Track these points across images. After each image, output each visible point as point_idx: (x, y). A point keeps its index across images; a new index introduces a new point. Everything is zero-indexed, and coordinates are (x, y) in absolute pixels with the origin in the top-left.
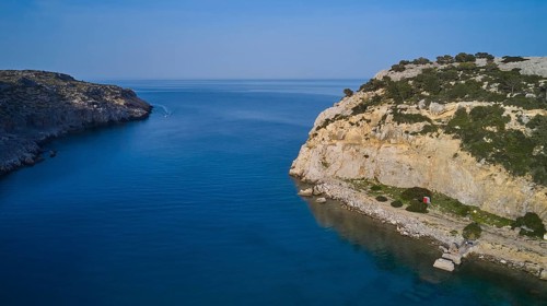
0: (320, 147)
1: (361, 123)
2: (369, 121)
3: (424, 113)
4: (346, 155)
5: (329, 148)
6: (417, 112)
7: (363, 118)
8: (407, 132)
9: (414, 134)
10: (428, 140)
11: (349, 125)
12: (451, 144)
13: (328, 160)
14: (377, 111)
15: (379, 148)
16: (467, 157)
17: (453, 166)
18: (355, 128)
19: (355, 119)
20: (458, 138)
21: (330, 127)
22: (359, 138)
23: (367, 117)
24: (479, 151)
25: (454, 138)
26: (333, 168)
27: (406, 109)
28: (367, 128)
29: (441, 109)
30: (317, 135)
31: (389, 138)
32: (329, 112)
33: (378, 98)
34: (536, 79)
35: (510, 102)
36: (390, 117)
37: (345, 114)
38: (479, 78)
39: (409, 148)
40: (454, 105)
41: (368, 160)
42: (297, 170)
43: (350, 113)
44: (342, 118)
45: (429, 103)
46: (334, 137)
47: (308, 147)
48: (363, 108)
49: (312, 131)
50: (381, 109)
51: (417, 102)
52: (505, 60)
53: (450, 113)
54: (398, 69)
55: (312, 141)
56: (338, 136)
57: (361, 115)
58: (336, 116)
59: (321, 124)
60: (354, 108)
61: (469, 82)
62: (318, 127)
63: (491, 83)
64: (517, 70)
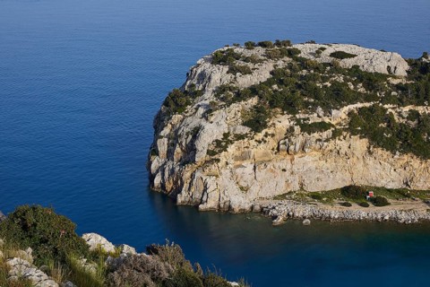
0: (226, 172)
1: (267, 139)
2: (273, 135)
3: (327, 120)
4: (261, 173)
5: (239, 171)
6: (320, 120)
7: (266, 135)
8: (320, 140)
9: (327, 140)
10: (342, 144)
11: (255, 144)
12: (360, 144)
13: (243, 184)
14: (279, 125)
15: (292, 160)
16: (379, 151)
17: (370, 161)
18: (262, 145)
19: (260, 136)
20: (364, 137)
21: (232, 149)
22: (266, 154)
23: (270, 131)
24: (391, 147)
25: (361, 138)
26: (255, 189)
27: (308, 119)
28: (272, 143)
29: (340, 115)
30: (218, 160)
31: (303, 148)
32: (212, 132)
33: (257, 109)
34: (383, 77)
35: (384, 101)
36: (297, 129)
37: (238, 132)
38: (341, 79)
39: (324, 155)
40: (346, 109)
41: (287, 173)
42: (211, 203)
43: (246, 130)
44: (240, 137)
45: (328, 112)
46: (236, 158)
47: (210, 176)
48: (256, 122)
49: (201, 156)
50: (282, 122)
51: (313, 111)
52: (332, 55)
53: (344, 116)
54: (246, 71)
55: (214, 168)
56: (243, 157)
57: (264, 131)
58: (226, 135)
59: (212, 147)
60: (244, 124)
61: (334, 83)
62: (208, 152)
63: (355, 83)
64: (356, 67)
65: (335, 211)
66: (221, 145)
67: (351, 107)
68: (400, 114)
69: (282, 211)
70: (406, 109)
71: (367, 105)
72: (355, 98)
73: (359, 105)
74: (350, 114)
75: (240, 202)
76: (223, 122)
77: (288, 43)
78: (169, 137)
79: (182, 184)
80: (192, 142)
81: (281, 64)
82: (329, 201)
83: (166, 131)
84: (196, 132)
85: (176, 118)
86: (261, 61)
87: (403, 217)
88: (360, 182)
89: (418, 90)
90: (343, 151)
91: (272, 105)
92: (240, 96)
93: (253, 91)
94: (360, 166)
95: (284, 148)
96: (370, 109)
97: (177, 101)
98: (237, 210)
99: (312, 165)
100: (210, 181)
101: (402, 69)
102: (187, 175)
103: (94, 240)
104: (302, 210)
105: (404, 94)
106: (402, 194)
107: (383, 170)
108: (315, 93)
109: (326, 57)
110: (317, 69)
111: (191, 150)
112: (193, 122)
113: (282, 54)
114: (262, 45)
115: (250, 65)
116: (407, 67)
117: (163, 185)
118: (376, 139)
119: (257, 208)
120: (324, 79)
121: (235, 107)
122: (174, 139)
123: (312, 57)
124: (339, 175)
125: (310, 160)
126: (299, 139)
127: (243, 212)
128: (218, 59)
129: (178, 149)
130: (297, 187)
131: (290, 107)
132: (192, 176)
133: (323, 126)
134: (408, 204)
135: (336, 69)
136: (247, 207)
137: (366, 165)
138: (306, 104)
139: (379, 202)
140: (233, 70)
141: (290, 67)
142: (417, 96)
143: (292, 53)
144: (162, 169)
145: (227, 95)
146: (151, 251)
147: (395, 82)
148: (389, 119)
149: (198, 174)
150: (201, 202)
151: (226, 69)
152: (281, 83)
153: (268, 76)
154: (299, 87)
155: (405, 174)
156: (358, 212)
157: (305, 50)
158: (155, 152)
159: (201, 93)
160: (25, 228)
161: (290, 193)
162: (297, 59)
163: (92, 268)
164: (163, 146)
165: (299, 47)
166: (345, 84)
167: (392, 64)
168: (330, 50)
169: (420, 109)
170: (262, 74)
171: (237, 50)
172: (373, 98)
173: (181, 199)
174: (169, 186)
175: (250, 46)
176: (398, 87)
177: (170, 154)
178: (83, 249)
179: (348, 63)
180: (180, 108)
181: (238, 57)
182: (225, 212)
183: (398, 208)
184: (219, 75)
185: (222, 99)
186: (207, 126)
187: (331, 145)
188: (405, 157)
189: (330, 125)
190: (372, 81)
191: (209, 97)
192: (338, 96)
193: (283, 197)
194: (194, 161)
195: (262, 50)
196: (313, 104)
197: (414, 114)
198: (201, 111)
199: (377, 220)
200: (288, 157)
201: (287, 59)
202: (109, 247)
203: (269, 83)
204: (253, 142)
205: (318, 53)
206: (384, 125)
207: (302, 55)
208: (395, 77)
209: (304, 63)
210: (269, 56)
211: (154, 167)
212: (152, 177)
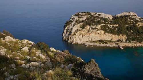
0: (77, 37)
2: (86, 30)
3: (96, 27)
4: (84, 37)
5: (80, 36)
7: (85, 30)
9: (96, 31)
10: (99, 32)
12: (103, 32)
13: (80, 39)
14: (87, 28)
16: (106, 33)
17: (105, 35)
19: (84, 30)
21: (78, 32)
22: (85, 33)
23: (86, 29)
24: (108, 32)
26: (82, 40)
27: (93, 27)
28: (86, 31)
29: (99, 26)
30: (76, 34)
31: (92, 32)
32: (75, 29)
33: (83, 25)
34: (108, 19)
35: (107, 24)
36: (91, 29)
37: (79, 29)
38: (99, 19)
39: (96, 34)
40: (100, 25)
41: (89, 37)
42: (74, 43)
43: (81, 29)
44: (80, 30)
45: (97, 25)
46: (79, 34)
47: (74, 37)
48: (83, 27)
49: (72, 34)
50: (88, 27)
51: (94, 25)
52: (98, 15)
53: (100, 27)
54: (81, 18)
55: (75, 36)
56: (80, 34)
57: (84, 29)
58: (77, 30)
59: (74, 32)
60: (81, 28)
61: (98, 20)
62: (74, 33)
63: (102, 20)
64: (102, 17)
65: (97, 44)
66: (76, 31)
67: (101, 25)
68: (110, 26)
69: (88, 44)
70: (112, 25)
71: (104, 24)
72: (102, 23)
73: (103, 24)
74: (101, 26)
75: (80, 42)
76: (77, 27)
77: (90, 12)
78: (66, 30)
79: (69, 39)
80: (71, 31)
81: (88, 16)
82: (97, 43)
83: (66, 29)
84: (72, 29)
85: (68, 26)
86: (84, 16)
87: (110, 46)
88: (102, 39)
89: (114, 22)
90: (99, 33)
91: (86, 24)
92: (80, 22)
93: (83, 21)
94: (103, 36)
95: (88, 32)
96: (105, 25)
97: (68, 23)
98: (79, 44)
99: (93, 36)
100: (74, 38)
101: (111, 18)
102: (70, 37)
103: (52, 49)
104: (91, 44)
105: (111, 22)
106: (110, 41)
107: (107, 37)
108: (94, 22)
109: (97, 15)
110: (95, 17)
111: (71, 32)
112: (71, 27)
113: (88, 14)
114: (84, 13)
115: (82, 16)
116: (112, 17)
117: (65, 39)
118: (106, 31)
119: (83, 43)
120: (96, 19)
121: (79, 24)
122: (67, 30)
123: (94, 15)
124: (98, 38)
125: (93, 35)
126: (91, 31)
127: (80, 44)
128: (76, 15)
129: (68, 32)
130: (91, 40)
131: (90, 25)
132: (71, 37)
133: (96, 28)
134: (111, 43)
135: (98, 17)
136: (81, 43)
137: (104, 36)
138: (93, 24)
139: (106, 43)
140: (79, 17)
141: (90, 17)
142: (114, 23)
143: (90, 14)
144: (65, 36)
145: (78, 22)
146: (63, 51)
147: (110, 20)
148: (108, 27)
149: (72, 37)
150: (72, 42)
151: (78, 17)
152: (88, 20)
153: (86, 18)
154: (91, 21)
155: (111, 38)
156: (102, 45)
157: (93, 14)
158: (64, 33)
159: (73, 21)
160: (39, 46)
161: (89, 41)
162: (91, 15)
163: (52, 54)
164: (65, 31)
165: (91, 13)
166: (100, 20)
167: (109, 17)
168: (98, 14)
169: (114, 26)
170: (84, 18)
171: (80, 14)
172: (105, 23)
173: (68, 42)
174: (66, 39)
175: (82, 13)
176: (110, 21)
177: (67, 33)
178: (50, 51)
179: (101, 16)
180: (69, 24)
181: (80, 15)
182: (77, 44)
183: (109, 44)
184: (76, 18)
185: (77, 23)
186: (74, 28)
187: (97, 32)
188: (111, 34)
189: (97, 28)
190: (105, 20)
191: (74, 22)
192: (99, 23)
193: (88, 41)
194: (71, 35)
195: (84, 14)
196: (94, 24)
197: (113, 26)
198: (73, 25)
199: (105, 46)
200: (89, 34)
201: (89, 15)
202: (55, 50)
203: (86, 20)
204: (82, 31)
205: (95, 14)
206: (107, 28)
207: (92, 15)
208: (110, 19)
209: (92, 16)
210: (86, 15)
211: (63, 35)
212: (63, 37)
